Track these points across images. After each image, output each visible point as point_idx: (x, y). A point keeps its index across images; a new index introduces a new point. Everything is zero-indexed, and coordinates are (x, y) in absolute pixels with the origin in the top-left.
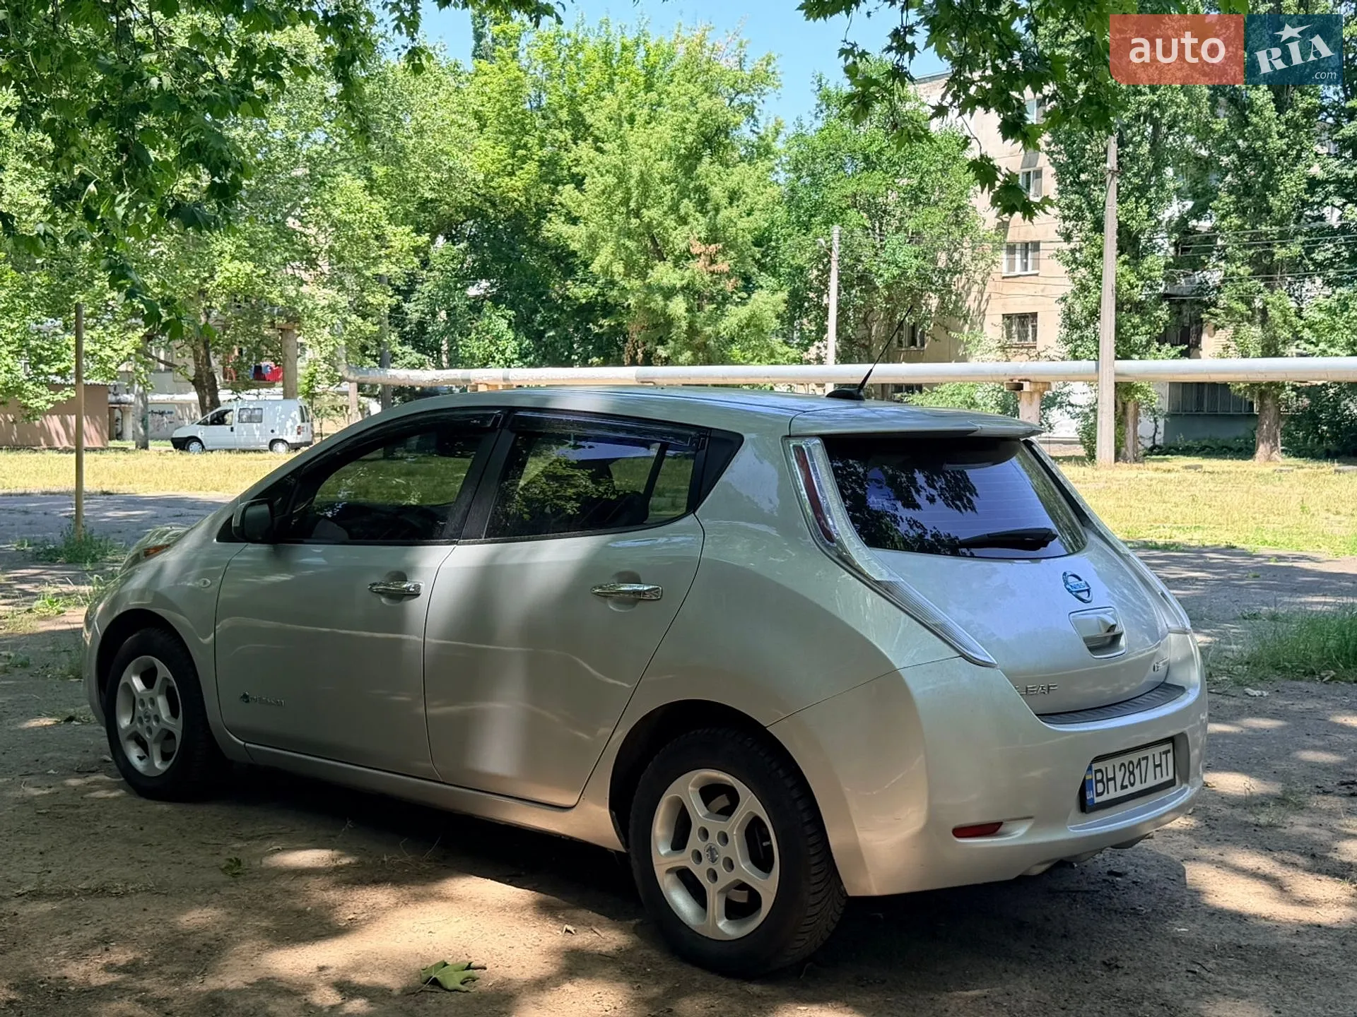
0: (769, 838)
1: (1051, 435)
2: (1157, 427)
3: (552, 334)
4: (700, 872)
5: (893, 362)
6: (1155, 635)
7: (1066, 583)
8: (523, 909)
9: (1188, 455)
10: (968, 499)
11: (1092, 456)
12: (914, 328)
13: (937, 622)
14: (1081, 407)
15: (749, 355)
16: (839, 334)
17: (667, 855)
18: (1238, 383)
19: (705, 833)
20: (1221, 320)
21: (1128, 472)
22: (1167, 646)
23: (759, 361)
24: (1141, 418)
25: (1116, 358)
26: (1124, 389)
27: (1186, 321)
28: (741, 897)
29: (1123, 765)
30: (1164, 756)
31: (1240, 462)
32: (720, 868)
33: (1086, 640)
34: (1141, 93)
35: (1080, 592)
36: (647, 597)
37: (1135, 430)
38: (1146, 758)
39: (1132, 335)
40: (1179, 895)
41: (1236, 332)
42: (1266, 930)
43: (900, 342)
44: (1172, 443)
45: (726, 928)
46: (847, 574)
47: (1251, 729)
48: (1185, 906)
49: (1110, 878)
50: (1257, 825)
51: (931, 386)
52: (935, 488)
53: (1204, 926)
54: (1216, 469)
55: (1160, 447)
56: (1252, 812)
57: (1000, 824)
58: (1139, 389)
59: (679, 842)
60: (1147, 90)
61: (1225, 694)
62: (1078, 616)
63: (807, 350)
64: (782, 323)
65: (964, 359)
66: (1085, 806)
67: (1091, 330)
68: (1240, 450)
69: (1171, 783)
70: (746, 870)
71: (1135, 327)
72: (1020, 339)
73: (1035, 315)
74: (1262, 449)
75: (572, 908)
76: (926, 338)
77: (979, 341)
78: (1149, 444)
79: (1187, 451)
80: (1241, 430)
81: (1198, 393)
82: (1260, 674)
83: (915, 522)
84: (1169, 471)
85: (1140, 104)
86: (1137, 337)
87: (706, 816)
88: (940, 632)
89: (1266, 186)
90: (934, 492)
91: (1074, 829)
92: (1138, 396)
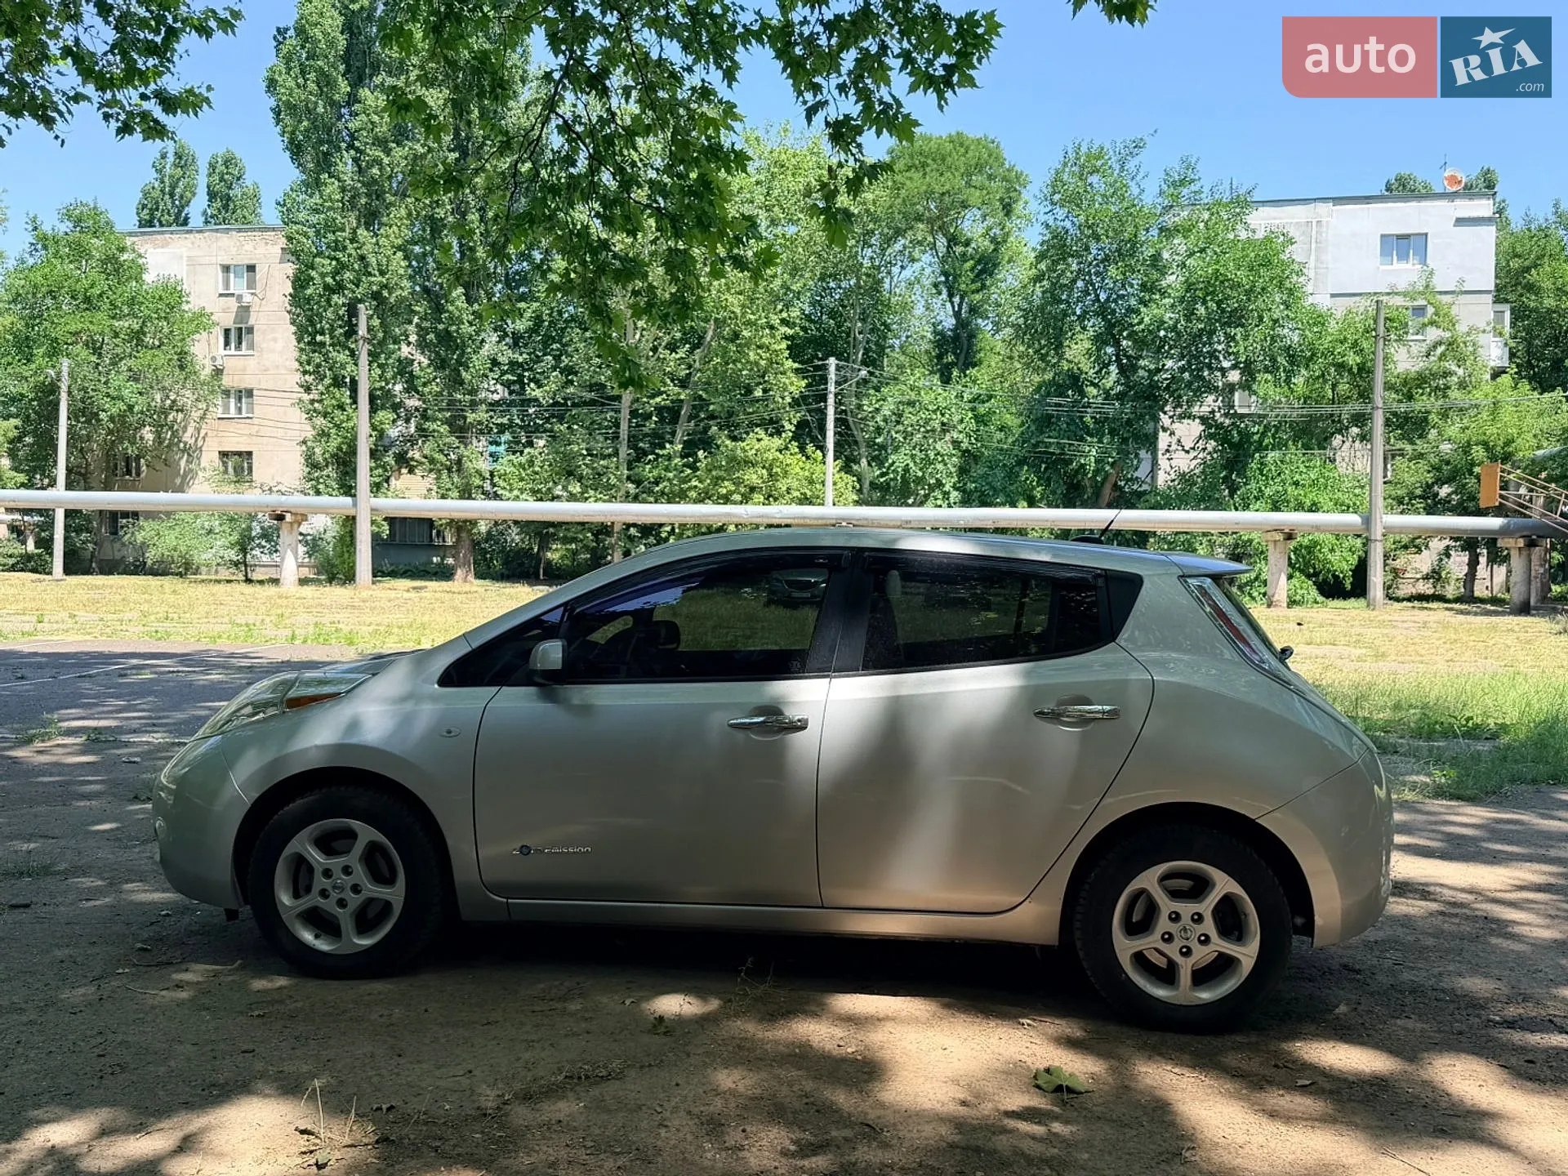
4: (1171, 950)
19: (1176, 916)
31: (443, 583)
32: (1194, 944)
34: (370, 274)
41: (438, 478)
45: (1200, 994)
51: (168, 514)
60: (377, 273)
68: (443, 574)
70: (1223, 942)
73: (250, 454)
76: (144, 468)
77: (196, 475)
85: (371, 283)
87: (1173, 902)
89: (459, 363)
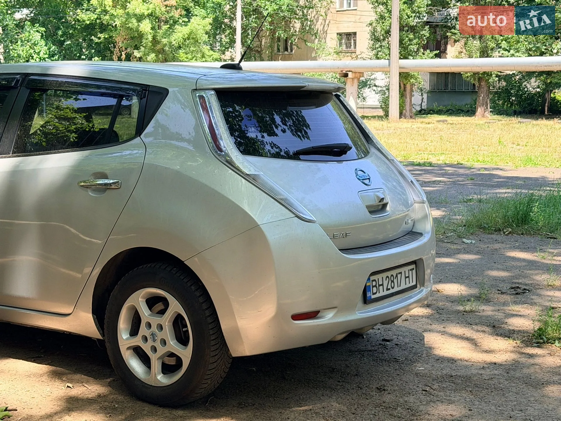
0: (186, 326)
1: (364, 103)
2: (423, 99)
3: (69, 42)
4: (146, 348)
5: (275, 60)
6: (407, 205)
7: (357, 175)
8: (41, 375)
9: (440, 114)
10: (305, 131)
11: (387, 115)
12: (286, 41)
13: (282, 197)
14: (381, 87)
15: (190, 57)
16: (243, 44)
17: (127, 339)
18: (466, 73)
19: (149, 325)
20: (457, 37)
21: (407, 124)
22: (414, 210)
23: (196, 60)
24: (414, 93)
25: (400, 58)
26: (404, 76)
27: (439, 38)
28: (172, 361)
29: (388, 277)
30: (410, 272)
31: (468, 118)
32: (158, 345)
33: (368, 207)
35: (365, 180)
36: (113, 187)
37: (411, 101)
38: (401, 273)
39: (409, 45)
40: (420, 350)
41: (466, 44)
42: (466, 367)
43: (278, 49)
44: (431, 108)
45: (162, 380)
46: (230, 171)
47: (464, 260)
48: (423, 356)
49: (383, 343)
50: (464, 311)
52: (286, 125)
53: (433, 366)
54: (454, 122)
55: (424, 110)
56: (462, 305)
57: (318, 312)
58: (412, 77)
59: (134, 332)
61: (452, 243)
62: (364, 194)
63: (224, 53)
64: (209, 37)
65: (315, 59)
66: (366, 300)
67: (386, 42)
68: (468, 111)
69: (415, 287)
70: (173, 345)
71: (410, 40)
72: (347, 47)
73: (355, 33)
74: (480, 111)
75: (70, 374)
76: (294, 47)
77: (324, 48)
78: (419, 109)
79: (439, 112)
80: (467, 100)
81: (445, 78)
82: (471, 231)
83: (275, 145)
84: (429, 123)
86: (412, 46)
87: (149, 315)
88: (284, 203)
90: (286, 128)
91: (360, 313)
92: (412, 80)
